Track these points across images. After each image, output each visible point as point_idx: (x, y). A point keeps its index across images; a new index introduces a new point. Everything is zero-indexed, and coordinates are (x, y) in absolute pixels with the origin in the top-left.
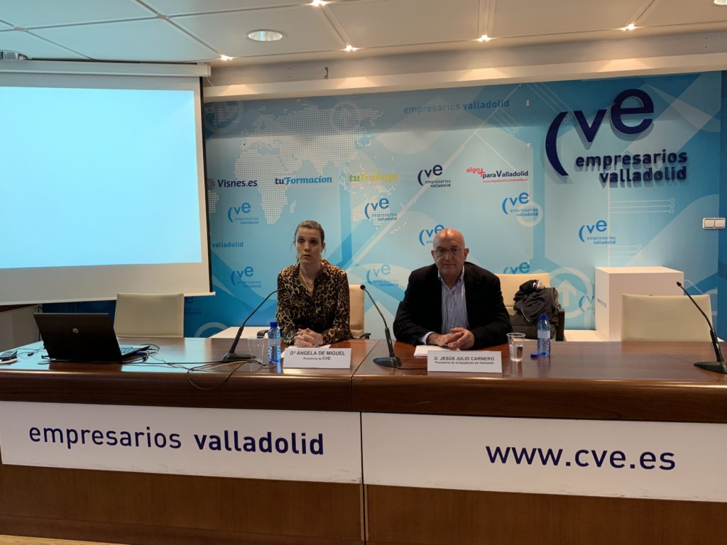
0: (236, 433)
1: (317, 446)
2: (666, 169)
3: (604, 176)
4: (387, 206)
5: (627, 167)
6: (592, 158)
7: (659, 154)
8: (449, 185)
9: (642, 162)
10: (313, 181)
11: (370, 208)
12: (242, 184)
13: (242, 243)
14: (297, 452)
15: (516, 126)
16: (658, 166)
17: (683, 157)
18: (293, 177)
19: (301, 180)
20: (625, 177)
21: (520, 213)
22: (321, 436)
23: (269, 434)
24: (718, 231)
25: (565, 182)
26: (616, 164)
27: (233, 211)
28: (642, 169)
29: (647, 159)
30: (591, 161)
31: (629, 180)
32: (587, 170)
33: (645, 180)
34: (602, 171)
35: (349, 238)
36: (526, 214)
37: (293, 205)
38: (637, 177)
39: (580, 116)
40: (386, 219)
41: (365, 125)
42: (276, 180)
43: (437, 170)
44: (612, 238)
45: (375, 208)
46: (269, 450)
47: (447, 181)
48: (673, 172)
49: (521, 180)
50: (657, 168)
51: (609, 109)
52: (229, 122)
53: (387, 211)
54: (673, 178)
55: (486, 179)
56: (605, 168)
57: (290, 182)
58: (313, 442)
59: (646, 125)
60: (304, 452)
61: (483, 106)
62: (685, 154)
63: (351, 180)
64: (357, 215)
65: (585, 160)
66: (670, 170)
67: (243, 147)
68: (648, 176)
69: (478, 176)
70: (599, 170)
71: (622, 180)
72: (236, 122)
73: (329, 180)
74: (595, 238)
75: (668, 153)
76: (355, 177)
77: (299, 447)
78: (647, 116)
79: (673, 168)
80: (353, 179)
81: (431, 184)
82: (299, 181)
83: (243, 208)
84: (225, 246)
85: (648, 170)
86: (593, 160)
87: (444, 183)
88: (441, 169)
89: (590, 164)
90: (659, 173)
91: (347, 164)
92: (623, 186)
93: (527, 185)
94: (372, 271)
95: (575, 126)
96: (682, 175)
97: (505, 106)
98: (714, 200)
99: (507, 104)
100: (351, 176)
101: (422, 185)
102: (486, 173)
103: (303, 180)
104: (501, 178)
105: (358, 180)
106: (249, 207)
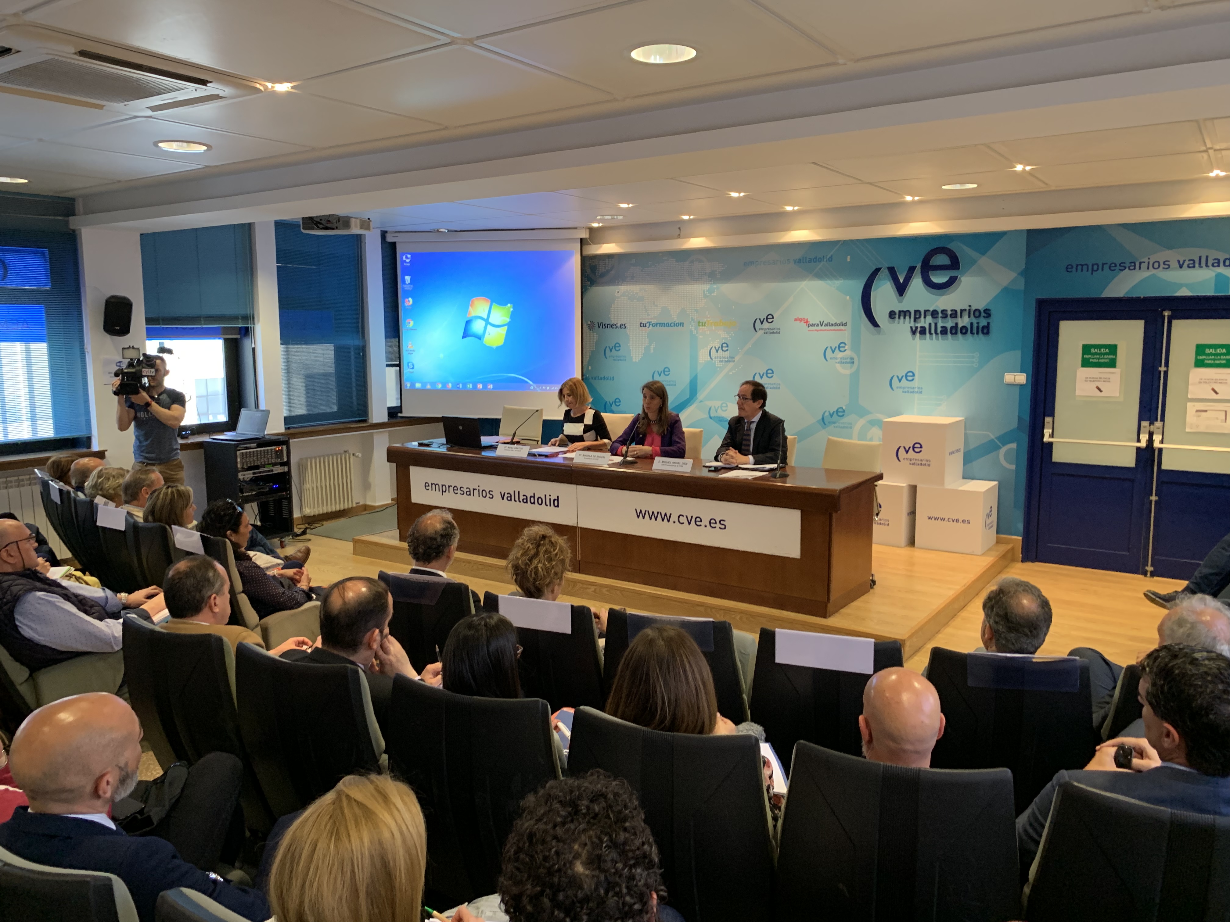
0: (519, 492)
1: (556, 503)
2: (972, 324)
3: (914, 329)
4: (727, 350)
5: (935, 320)
6: (903, 311)
7: (965, 310)
8: (779, 333)
9: (949, 316)
10: (668, 325)
11: (713, 351)
12: (615, 326)
13: (613, 377)
14: (547, 505)
15: (838, 280)
16: (964, 321)
17: (987, 313)
18: (654, 321)
19: (660, 324)
20: (933, 331)
21: (838, 360)
22: (558, 497)
23: (534, 494)
24: (1019, 387)
25: (879, 333)
26: (925, 317)
27: (608, 349)
28: (949, 323)
29: (954, 314)
30: (902, 314)
31: (936, 333)
32: (899, 323)
33: (951, 333)
34: (912, 324)
35: (696, 377)
36: (843, 362)
37: (653, 346)
38: (944, 331)
39: (892, 271)
40: (726, 361)
41: (712, 277)
42: (641, 323)
43: (769, 318)
44: (919, 388)
45: (717, 351)
46: (534, 503)
47: (777, 329)
48: (978, 327)
49: (841, 330)
50: (963, 322)
51: (919, 266)
52: (608, 272)
53: (727, 354)
54: (978, 333)
55: (811, 328)
56: (915, 321)
57: (651, 326)
58: (554, 500)
59: (952, 281)
60: (550, 505)
61: (810, 261)
62: (989, 310)
63: (699, 326)
64: (703, 357)
65: (897, 313)
66: (975, 325)
67: (617, 295)
68: (954, 330)
69: (803, 324)
70: (910, 323)
71: (930, 333)
72: (613, 272)
73: (681, 324)
74: (904, 388)
75: (973, 308)
76: (702, 323)
77: (548, 503)
78: (953, 273)
79: (978, 323)
80: (701, 324)
81: (762, 331)
82: (658, 325)
83: (615, 347)
84: (601, 379)
85: (954, 325)
86: (904, 313)
87: (775, 331)
88: (773, 318)
89: (902, 318)
90: (964, 327)
91: (697, 311)
92: (931, 339)
93: (845, 335)
94: (713, 408)
95: (889, 281)
96: (986, 330)
97: (829, 261)
98: (1016, 356)
99: (830, 259)
100: (699, 322)
101: (756, 331)
102: (811, 323)
103: (662, 325)
104: (823, 328)
105: (705, 326)
106: (620, 346)
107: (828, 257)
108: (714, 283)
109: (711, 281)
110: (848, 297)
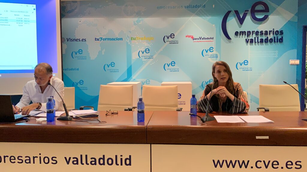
0: (86, 156)
1: (128, 161)
3: (247, 40)
4: (149, 52)
6: (242, 32)
7: (271, 31)
10: (113, 39)
11: (141, 53)
13: (78, 69)
14: (118, 165)
15: (208, 16)
16: (271, 36)
17: (282, 33)
18: (104, 37)
19: (108, 39)
20: (256, 41)
21: (210, 56)
22: (130, 156)
23: (104, 156)
24: (296, 66)
25: (230, 42)
26: (252, 35)
27: (74, 53)
29: (266, 33)
30: (241, 33)
31: (258, 42)
32: (240, 37)
33: (265, 42)
34: (246, 38)
35: (131, 67)
36: (212, 57)
37: (104, 51)
38: (262, 41)
39: (237, 13)
40: (148, 58)
41: (139, 14)
43: (172, 36)
44: (250, 68)
45: (143, 53)
46: (104, 164)
47: (177, 41)
48: (277, 39)
49: (210, 41)
50: (270, 37)
52: (73, 11)
53: (149, 54)
54: (277, 42)
55: (194, 40)
57: (102, 40)
58: (126, 159)
59: (266, 18)
60: (122, 164)
61: (194, 7)
62: (282, 31)
63: (132, 40)
64: (135, 56)
65: (239, 32)
67: (79, 23)
68: (266, 41)
69: (190, 39)
70: (245, 37)
71: (255, 42)
72: (76, 11)
73: (121, 39)
74: (243, 68)
75: (275, 31)
76: (134, 38)
77: (119, 162)
78: (266, 14)
79: (277, 37)
80: (133, 39)
81: (169, 42)
82: (107, 39)
83: (79, 52)
84: (70, 70)
85: (267, 38)
86: (243, 33)
87: (175, 42)
88: (174, 35)
89: (241, 35)
90: (271, 39)
91: (129, 32)
92: (255, 45)
93: (213, 44)
95: (235, 17)
96: (281, 40)
97: (204, 7)
98: (294, 52)
99: (204, 6)
100: (132, 38)
101: (165, 42)
102: (195, 38)
103: (109, 39)
104: (201, 40)
105: (135, 40)
106: (82, 51)
107: (203, 5)
108: (140, 17)
109: (138, 16)
110: (214, 25)
